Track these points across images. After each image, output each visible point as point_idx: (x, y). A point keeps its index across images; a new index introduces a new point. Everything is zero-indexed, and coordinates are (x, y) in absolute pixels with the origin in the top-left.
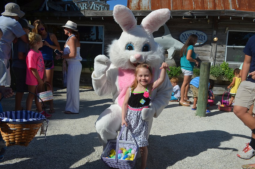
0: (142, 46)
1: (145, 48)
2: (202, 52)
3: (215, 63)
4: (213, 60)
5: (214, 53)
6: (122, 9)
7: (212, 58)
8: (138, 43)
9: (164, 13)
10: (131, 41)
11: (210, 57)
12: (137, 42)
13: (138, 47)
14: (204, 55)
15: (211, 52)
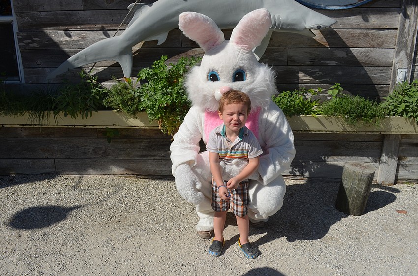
0: (232, 73)
1: (237, 76)
2: (367, 35)
3: (413, 71)
4: (405, 62)
5: (411, 34)
6: (189, 18)
7: (403, 53)
8: (224, 69)
9: (259, 16)
10: (213, 66)
11: (398, 52)
12: (223, 67)
13: (224, 75)
14: (374, 43)
15: (402, 33)
